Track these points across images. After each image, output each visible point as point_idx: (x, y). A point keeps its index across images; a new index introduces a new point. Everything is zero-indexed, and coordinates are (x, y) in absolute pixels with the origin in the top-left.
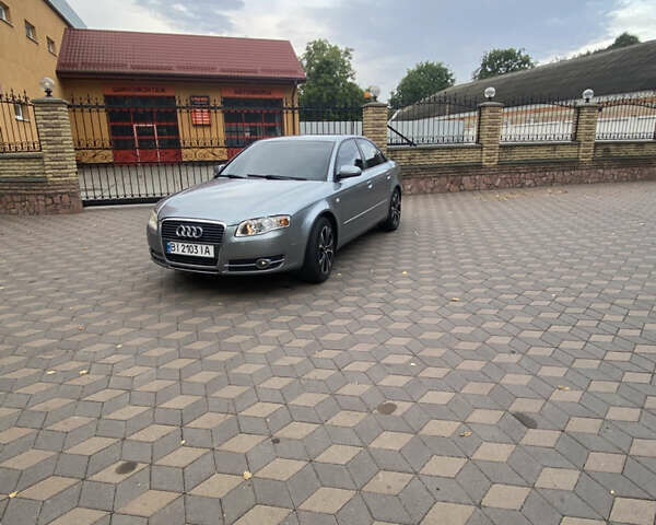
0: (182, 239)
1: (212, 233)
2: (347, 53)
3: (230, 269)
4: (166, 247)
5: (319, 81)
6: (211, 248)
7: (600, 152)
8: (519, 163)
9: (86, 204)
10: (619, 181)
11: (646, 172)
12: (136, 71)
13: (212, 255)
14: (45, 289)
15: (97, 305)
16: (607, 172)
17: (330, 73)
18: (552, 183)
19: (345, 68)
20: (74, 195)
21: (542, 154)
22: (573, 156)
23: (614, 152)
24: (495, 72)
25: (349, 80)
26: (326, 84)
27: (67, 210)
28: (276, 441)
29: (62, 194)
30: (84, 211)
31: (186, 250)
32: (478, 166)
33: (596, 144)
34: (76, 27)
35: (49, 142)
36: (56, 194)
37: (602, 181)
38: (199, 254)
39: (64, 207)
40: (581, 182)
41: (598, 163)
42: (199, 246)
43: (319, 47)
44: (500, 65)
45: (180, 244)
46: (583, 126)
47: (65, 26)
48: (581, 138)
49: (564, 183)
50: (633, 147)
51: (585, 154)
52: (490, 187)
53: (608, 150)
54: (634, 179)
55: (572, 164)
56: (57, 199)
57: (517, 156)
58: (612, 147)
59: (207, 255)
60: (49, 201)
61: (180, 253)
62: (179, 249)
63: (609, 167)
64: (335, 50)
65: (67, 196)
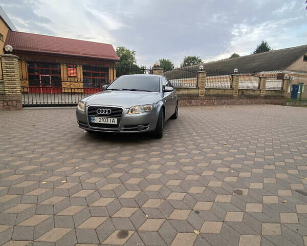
0: (100, 115)
1: (116, 112)
2: (133, 53)
3: (124, 130)
4: (90, 119)
5: (122, 63)
6: (116, 120)
7: (240, 93)
8: (213, 96)
9: (24, 106)
10: (247, 104)
11: (256, 101)
12: (42, 51)
13: (116, 123)
14: (18, 142)
15: (52, 149)
16: (243, 101)
17: (126, 60)
18: (224, 104)
19: (133, 59)
20: (18, 101)
21: (220, 92)
22: (231, 94)
23: (245, 93)
24: (189, 65)
25: (134, 63)
26: (125, 64)
27: (15, 109)
28: (197, 212)
29: (13, 100)
30: (22, 110)
31: (102, 120)
32: (198, 96)
33: (239, 90)
34: (13, 30)
35: (8, 75)
36: (9, 101)
37: (241, 104)
38: (109, 123)
39: (13, 107)
40: (234, 104)
41: (240, 97)
42: (109, 119)
43: (122, 49)
44: (190, 62)
45: (98, 118)
46: (234, 83)
47: (8, 30)
48: (234, 87)
49: (228, 104)
50: (251, 92)
51: (235, 93)
52: (202, 105)
53: (243, 92)
54: (252, 104)
55: (231, 97)
56: (10, 103)
57: (212, 93)
58: (244, 91)
59: (113, 123)
60: (6, 104)
61: (98, 122)
62: (97, 120)
63: (244, 99)
64: (128, 51)
65: (15, 102)
